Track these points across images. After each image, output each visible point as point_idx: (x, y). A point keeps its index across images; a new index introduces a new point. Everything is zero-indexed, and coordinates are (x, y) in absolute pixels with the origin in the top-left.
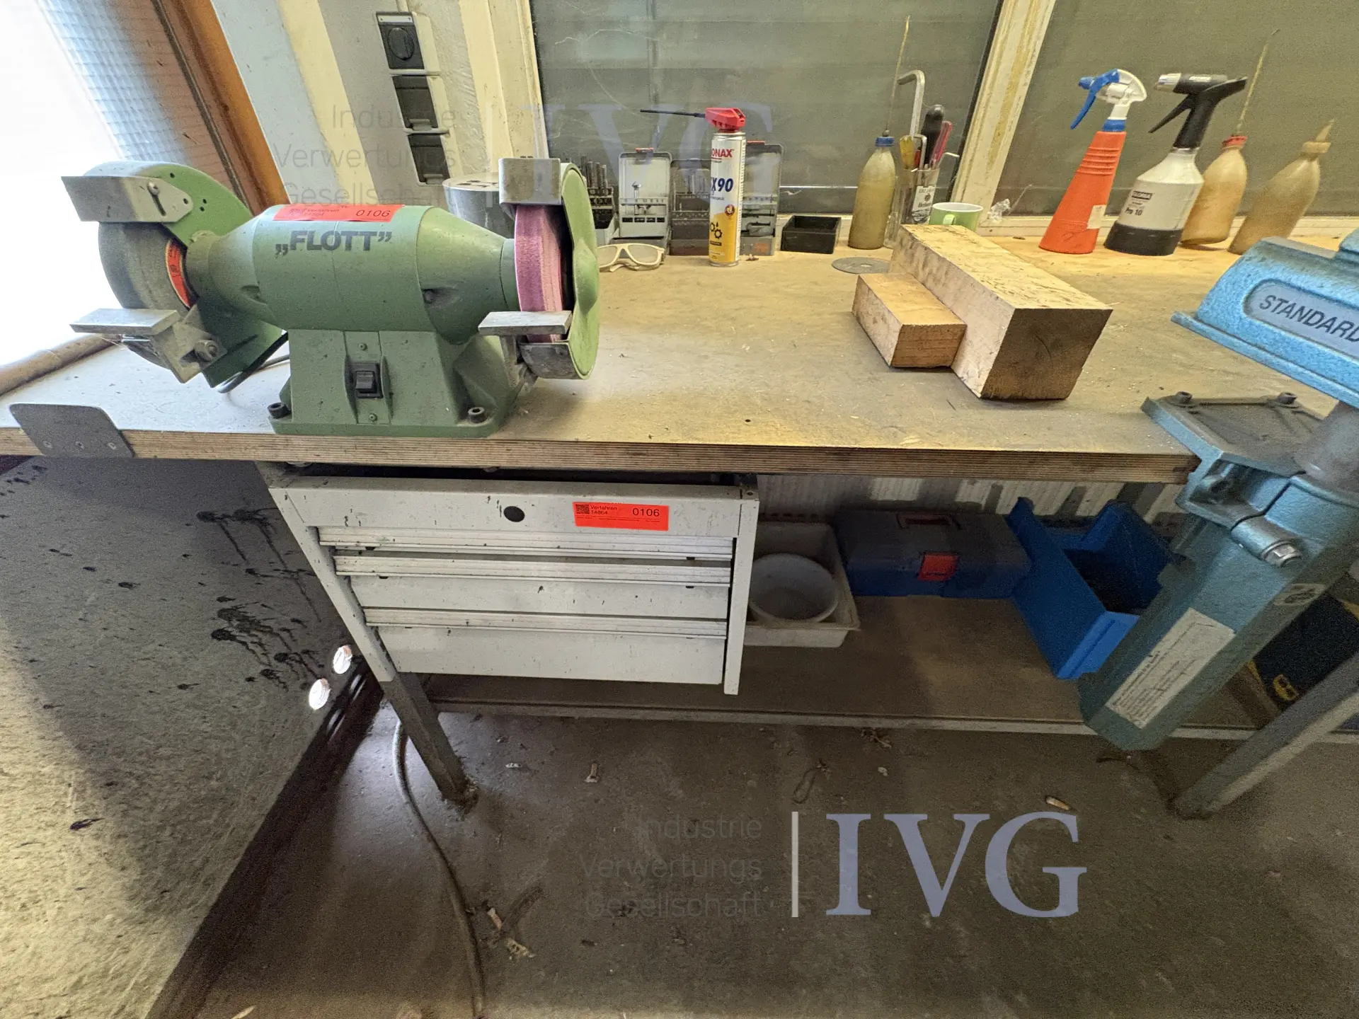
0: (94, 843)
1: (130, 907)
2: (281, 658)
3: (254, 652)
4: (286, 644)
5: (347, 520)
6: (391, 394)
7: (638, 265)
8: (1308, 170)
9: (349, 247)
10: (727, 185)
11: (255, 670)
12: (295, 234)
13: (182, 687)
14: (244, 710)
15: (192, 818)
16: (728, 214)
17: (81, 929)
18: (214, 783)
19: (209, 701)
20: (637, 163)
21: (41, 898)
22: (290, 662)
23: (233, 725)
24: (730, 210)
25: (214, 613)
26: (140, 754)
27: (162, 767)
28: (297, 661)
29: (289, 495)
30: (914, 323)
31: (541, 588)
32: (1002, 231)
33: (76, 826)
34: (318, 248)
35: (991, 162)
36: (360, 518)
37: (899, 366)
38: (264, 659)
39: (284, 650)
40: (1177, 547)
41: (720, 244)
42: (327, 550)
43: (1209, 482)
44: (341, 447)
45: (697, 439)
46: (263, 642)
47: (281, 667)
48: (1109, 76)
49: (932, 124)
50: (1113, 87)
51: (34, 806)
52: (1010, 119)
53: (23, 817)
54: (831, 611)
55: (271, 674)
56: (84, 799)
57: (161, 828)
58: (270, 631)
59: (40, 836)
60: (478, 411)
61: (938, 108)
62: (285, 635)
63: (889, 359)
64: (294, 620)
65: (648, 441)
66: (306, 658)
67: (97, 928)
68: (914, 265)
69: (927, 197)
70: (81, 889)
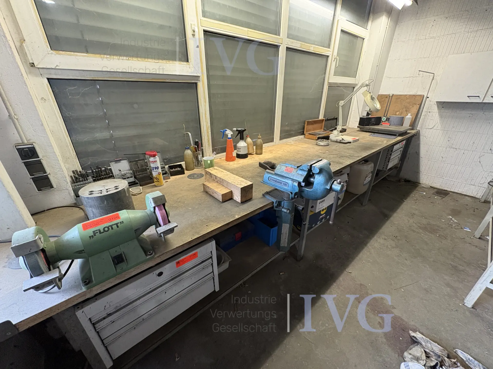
5: (105, 307)
6: (126, 260)
7: (137, 194)
8: (260, 140)
9: (112, 228)
10: (157, 168)
12: (94, 232)
16: (159, 174)
20: (116, 163)
24: (159, 173)
30: (223, 193)
31: (166, 292)
32: (216, 158)
34: (103, 233)
35: (209, 146)
36: (110, 303)
37: (224, 201)
40: (277, 215)
41: (159, 181)
42: (93, 325)
43: (276, 205)
48: (225, 130)
49: (196, 143)
50: (226, 132)
52: (210, 138)
54: (223, 260)
60: (151, 252)
61: (197, 140)
63: (221, 200)
65: (192, 239)
68: (213, 178)
69: (201, 157)
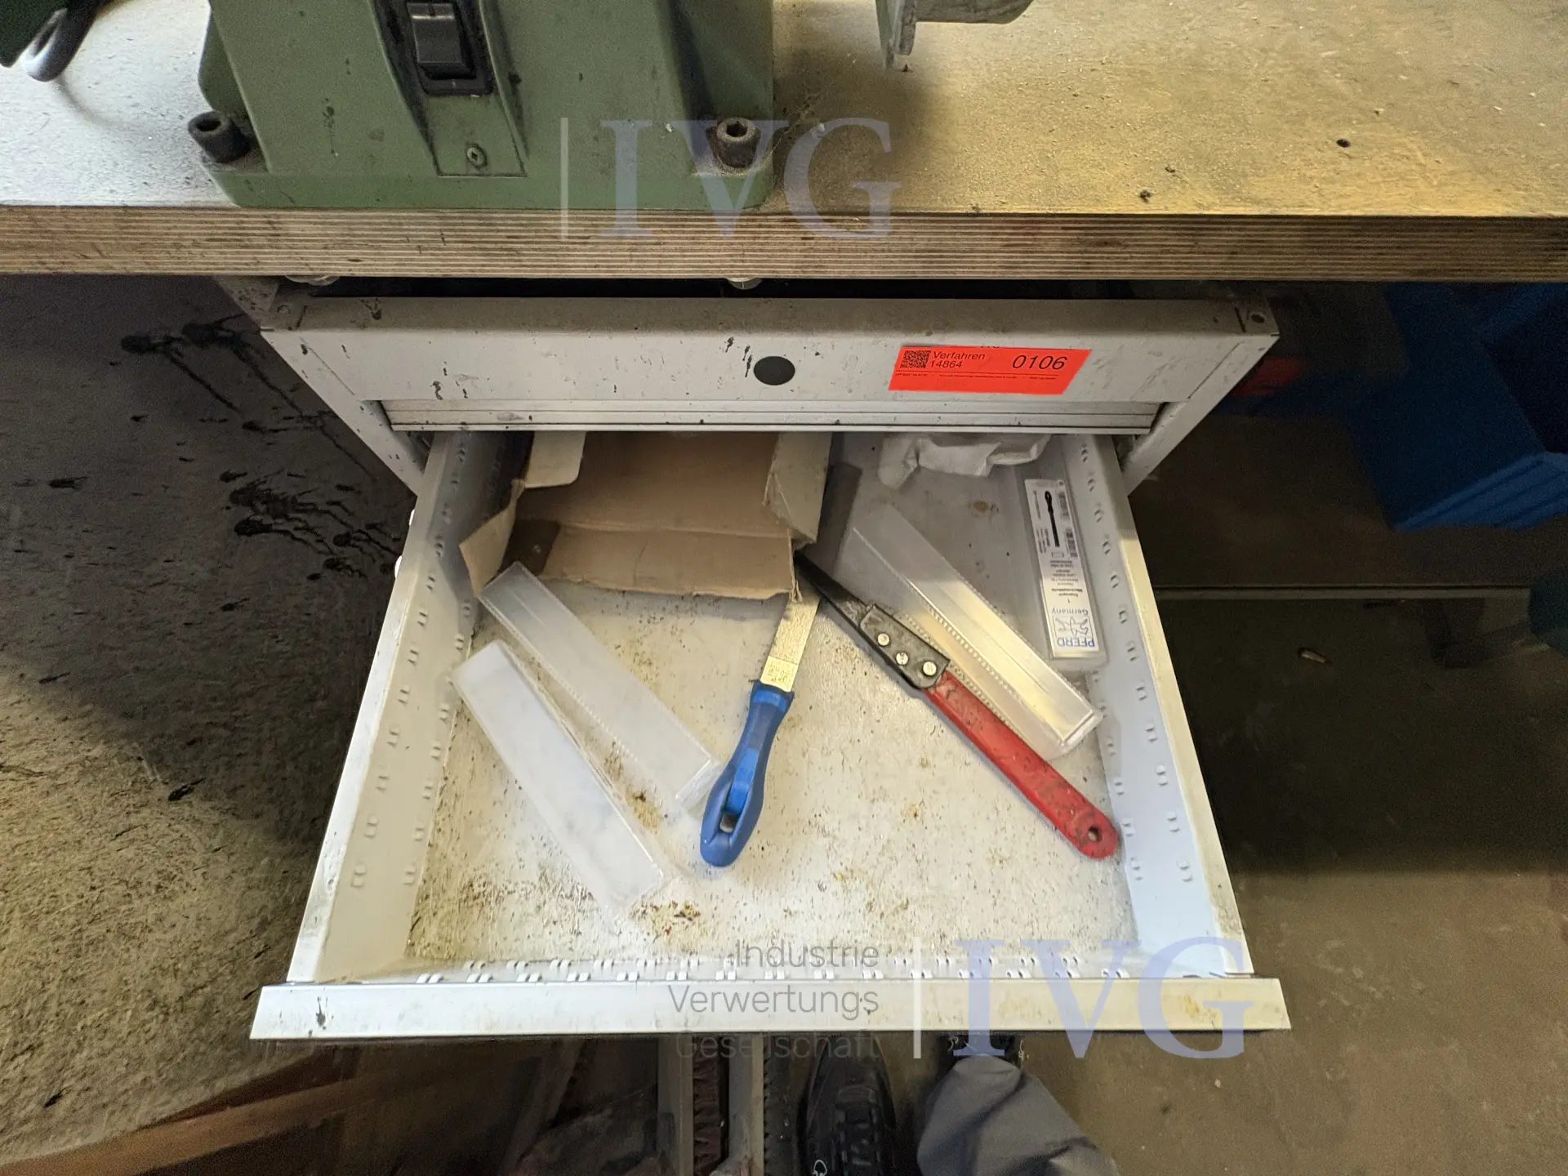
0: (207, 805)
1: (285, 844)
2: (343, 540)
3: (305, 542)
4: (342, 523)
5: (438, 389)
6: (514, 80)
11: (316, 564)
13: (229, 607)
14: (323, 615)
15: (311, 744)
17: (239, 880)
18: (320, 704)
19: (272, 615)
21: (175, 873)
22: (357, 543)
23: (316, 635)
25: (224, 500)
26: (214, 699)
27: (250, 705)
28: (365, 541)
29: (309, 345)
33: (175, 797)
36: (467, 385)
38: (321, 547)
39: (343, 530)
42: (406, 435)
44: (408, 239)
45: (1258, 202)
46: (311, 525)
47: (348, 553)
51: (105, 794)
53: (99, 809)
55: (338, 563)
56: (168, 767)
57: (281, 766)
58: (314, 509)
59: (133, 820)
60: (740, 129)
62: (335, 509)
64: (340, 487)
65: (1141, 209)
66: (373, 533)
67: (256, 875)
70: (216, 850)
